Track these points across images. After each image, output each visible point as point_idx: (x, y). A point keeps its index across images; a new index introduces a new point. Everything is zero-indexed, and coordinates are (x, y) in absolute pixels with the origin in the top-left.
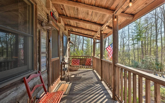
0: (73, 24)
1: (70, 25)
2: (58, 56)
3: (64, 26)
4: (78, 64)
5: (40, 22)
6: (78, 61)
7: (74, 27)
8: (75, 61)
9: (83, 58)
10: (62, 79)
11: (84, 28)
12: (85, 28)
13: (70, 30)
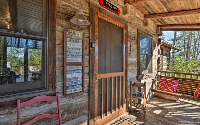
0: (159, 8)
1: (155, 14)
2: (121, 70)
3: (142, 19)
4: (172, 89)
5: (67, 16)
6: (174, 83)
7: (163, 14)
8: (167, 82)
9: (187, 78)
10: (130, 111)
11: (188, 8)
12: (191, 8)
13: (159, 24)
